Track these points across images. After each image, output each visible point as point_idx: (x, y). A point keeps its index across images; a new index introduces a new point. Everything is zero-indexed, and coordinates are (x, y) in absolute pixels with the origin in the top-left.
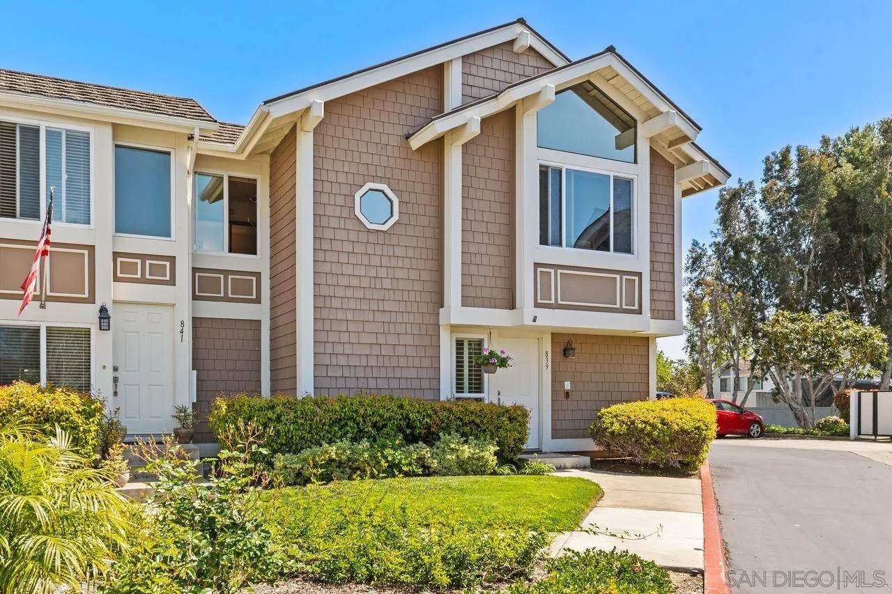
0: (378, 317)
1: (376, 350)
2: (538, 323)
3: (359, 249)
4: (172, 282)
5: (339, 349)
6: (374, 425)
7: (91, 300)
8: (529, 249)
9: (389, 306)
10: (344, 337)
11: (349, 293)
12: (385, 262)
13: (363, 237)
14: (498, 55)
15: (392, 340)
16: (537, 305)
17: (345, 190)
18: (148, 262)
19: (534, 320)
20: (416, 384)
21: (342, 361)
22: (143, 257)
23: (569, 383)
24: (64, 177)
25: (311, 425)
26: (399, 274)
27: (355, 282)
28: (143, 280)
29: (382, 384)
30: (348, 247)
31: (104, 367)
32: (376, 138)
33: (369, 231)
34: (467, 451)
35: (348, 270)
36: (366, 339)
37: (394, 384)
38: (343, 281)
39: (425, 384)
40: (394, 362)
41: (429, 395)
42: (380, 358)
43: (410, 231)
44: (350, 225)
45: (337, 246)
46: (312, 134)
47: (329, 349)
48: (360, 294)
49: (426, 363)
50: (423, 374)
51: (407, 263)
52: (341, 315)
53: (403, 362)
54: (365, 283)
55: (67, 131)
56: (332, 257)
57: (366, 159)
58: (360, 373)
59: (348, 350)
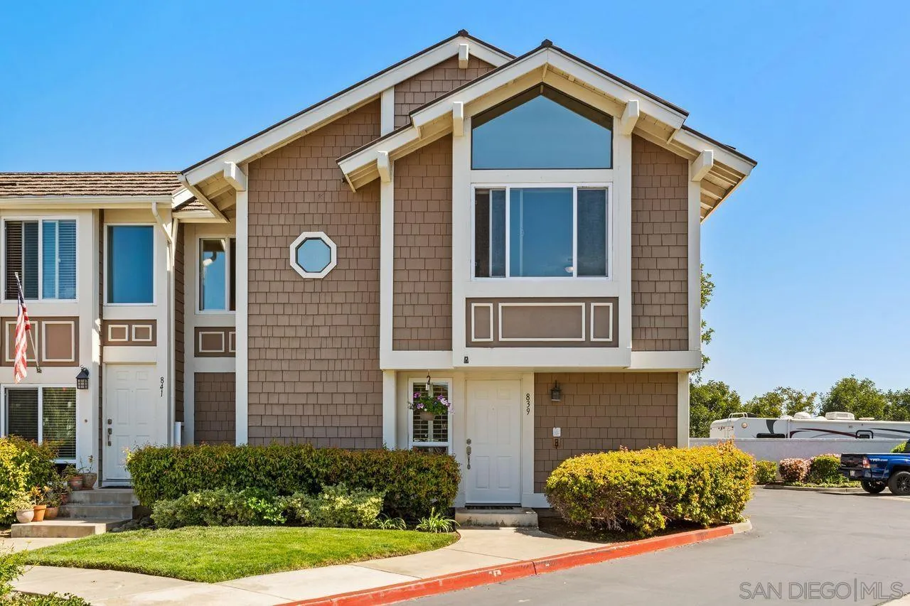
0: (316, 366)
1: (312, 400)
2: (470, 364)
3: (294, 299)
4: (153, 343)
5: (274, 400)
6: (269, 474)
8: (465, 284)
9: (325, 354)
10: (280, 388)
11: (285, 343)
12: (323, 309)
13: (299, 287)
15: (330, 388)
16: (469, 344)
17: (281, 242)
18: (134, 326)
19: (466, 361)
20: (356, 433)
21: (277, 411)
22: (130, 322)
23: (559, 429)
24: (57, 260)
26: (337, 321)
27: (290, 332)
28: (130, 343)
29: (319, 433)
30: (283, 298)
31: (86, 421)
32: (313, 186)
33: (305, 280)
34: (341, 502)
35: (284, 321)
36: (301, 388)
37: (333, 433)
38: (278, 332)
39: (367, 433)
40: (332, 411)
41: (371, 444)
42: (317, 408)
43: (350, 276)
44: (285, 276)
45: (272, 299)
46: (246, 193)
47: (264, 399)
48: (295, 344)
49: (367, 410)
50: (363, 422)
51: (347, 309)
52: (276, 366)
53: (341, 411)
54: (301, 333)
55: (60, 221)
56: (267, 309)
57: (303, 208)
58: (296, 422)
59: (283, 399)
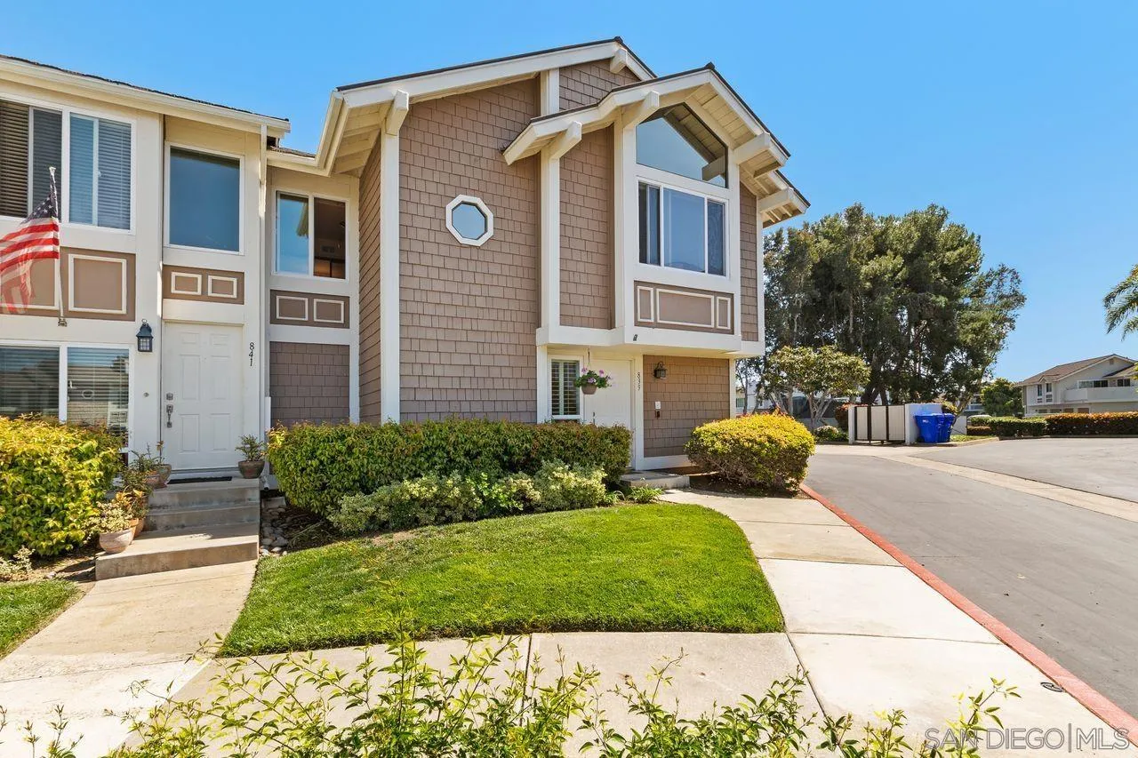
0: (472, 337)
1: (469, 372)
2: (637, 342)
3: (451, 264)
4: (240, 300)
5: (428, 371)
6: (467, 454)
7: (130, 316)
8: (629, 266)
9: (483, 326)
10: (435, 358)
11: (440, 311)
12: (479, 279)
13: (455, 252)
14: (594, 72)
15: (486, 361)
16: (637, 324)
17: (435, 200)
18: (210, 278)
19: (635, 339)
20: (512, 407)
21: (432, 383)
22: (205, 272)
23: (659, 402)
24: (96, 173)
25: (391, 457)
26: (494, 292)
27: (445, 299)
28: (204, 297)
29: (476, 407)
30: (439, 262)
31: (147, 395)
32: (468, 149)
33: (462, 246)
34: (572, 479)
35: (438, 286)
36: (457, 359)
37: (489, 407)
38: (433, 298)
39: (522, 407)
40: (489, 384)
41: (525, 418)
42: (474, 381)
43: (506, 248)
44: (441, 238)
45: (426, 260)
46: (397, 139)
47: (417, 370)
48: (451, 312)
49: (523, 385)
50: (519, 396)
51: (502, 281)
52: (431, 334)
53: (498, 384)
54: (458, 300)
55: (101, 121)
56: (419, 271)
57: (459, 169)
58: (452, 396)
59: (439, 371)
